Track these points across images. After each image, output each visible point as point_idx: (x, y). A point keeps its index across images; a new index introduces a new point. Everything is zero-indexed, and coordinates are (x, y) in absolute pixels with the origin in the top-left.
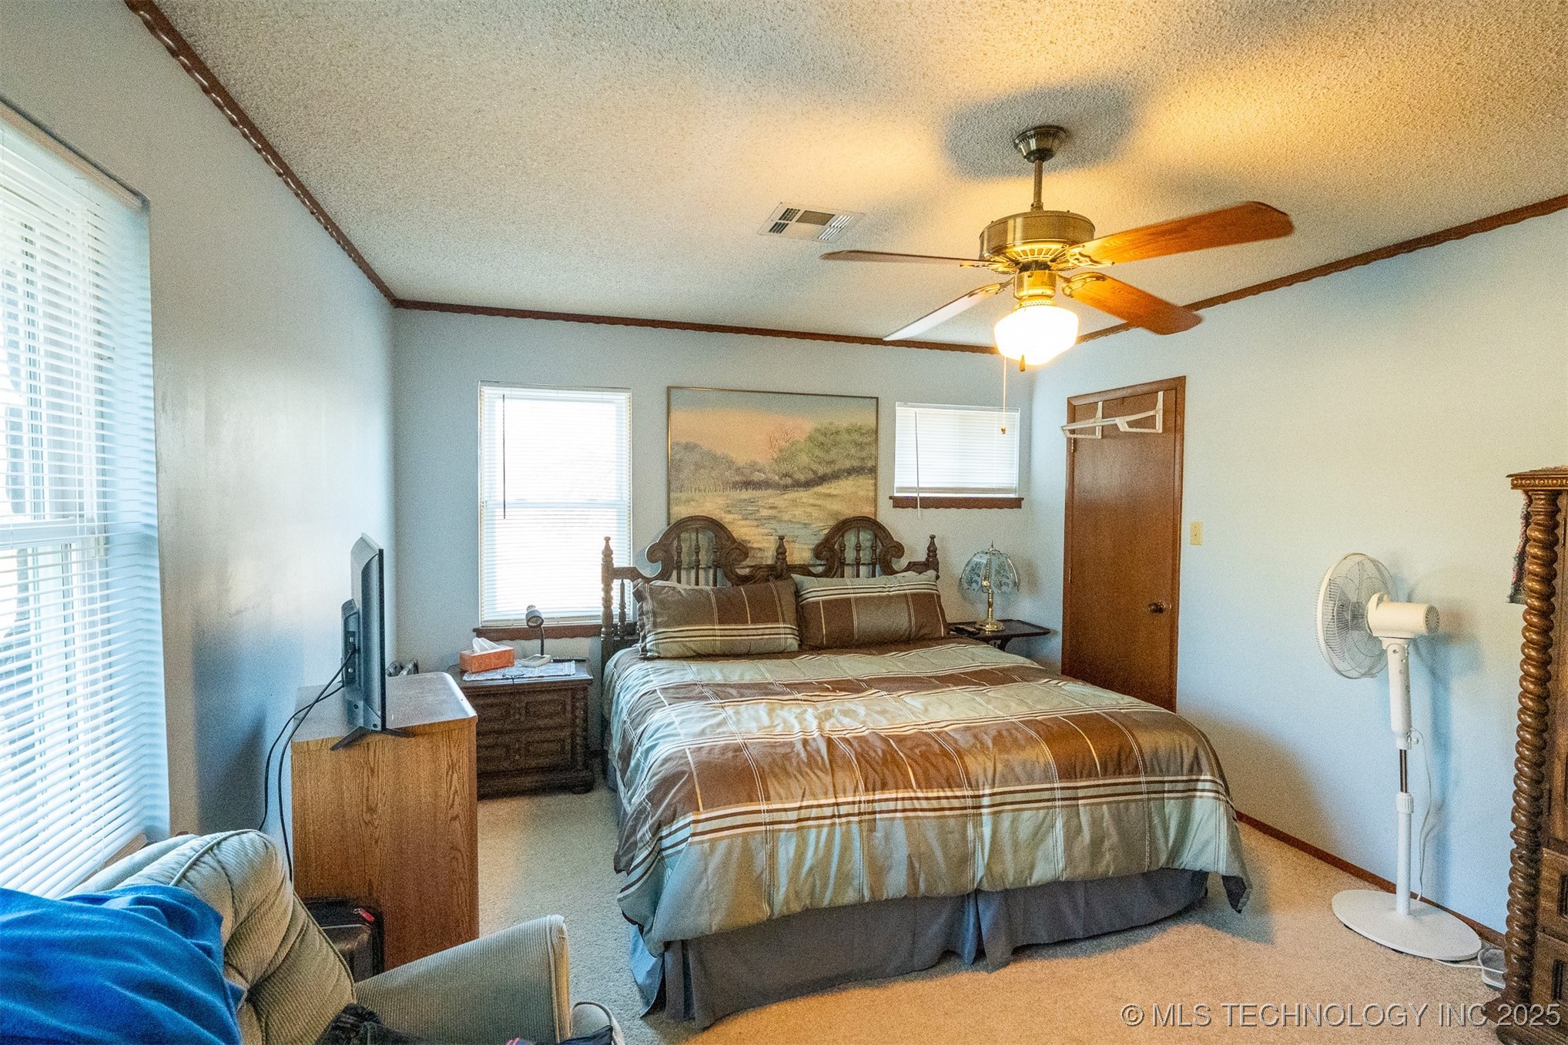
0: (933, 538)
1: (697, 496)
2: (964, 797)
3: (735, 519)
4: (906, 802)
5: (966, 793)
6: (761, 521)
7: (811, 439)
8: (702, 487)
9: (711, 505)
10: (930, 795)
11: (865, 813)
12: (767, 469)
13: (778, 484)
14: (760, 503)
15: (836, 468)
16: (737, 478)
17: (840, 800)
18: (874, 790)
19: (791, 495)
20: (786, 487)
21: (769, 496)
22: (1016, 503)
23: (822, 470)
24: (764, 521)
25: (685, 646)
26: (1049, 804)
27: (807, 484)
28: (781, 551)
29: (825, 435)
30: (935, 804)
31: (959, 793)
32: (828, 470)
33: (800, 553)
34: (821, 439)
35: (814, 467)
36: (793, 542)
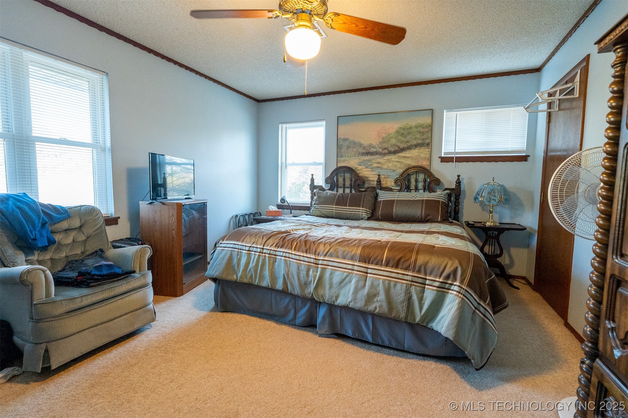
0: (459, 176)
1: (347, 159)
2: (310, 258)
3: (362, 168)
4: (287, 254)
5: (312, 256)
6: (373, 169)
7: (397, 132)
8: (349, 155)
9: (353, 163)
10: (297, 254)
11: (272, 254)
12: (377, 147)
13: (381, 153)
14: (373, 161)
15: (409, 144)
16: (364, 151)
17: (265, 247)
18: (278, 247)
19: (387, 157)
20: (385, 154)
21: (377, 158)
22: (524, 158)
23: (402, 146)
24: (375, 169)
25: (321, 212)
26: (350, 271)
27: (395, 152)
28: (379, 181)
29: (404, 129)
30: (297, 257)
31: (309, 256)
32: (405, 146)
33: (390, 183)
34: (402, 131)
35: (399, 144)
36: (387, 178)
